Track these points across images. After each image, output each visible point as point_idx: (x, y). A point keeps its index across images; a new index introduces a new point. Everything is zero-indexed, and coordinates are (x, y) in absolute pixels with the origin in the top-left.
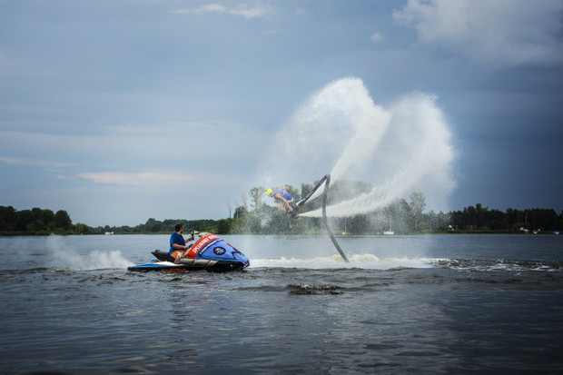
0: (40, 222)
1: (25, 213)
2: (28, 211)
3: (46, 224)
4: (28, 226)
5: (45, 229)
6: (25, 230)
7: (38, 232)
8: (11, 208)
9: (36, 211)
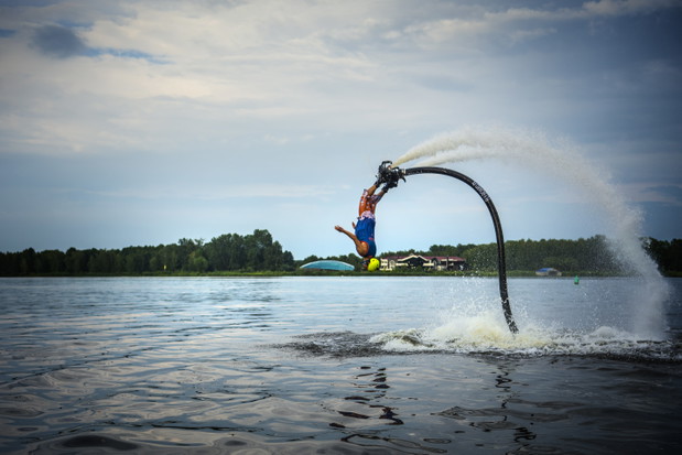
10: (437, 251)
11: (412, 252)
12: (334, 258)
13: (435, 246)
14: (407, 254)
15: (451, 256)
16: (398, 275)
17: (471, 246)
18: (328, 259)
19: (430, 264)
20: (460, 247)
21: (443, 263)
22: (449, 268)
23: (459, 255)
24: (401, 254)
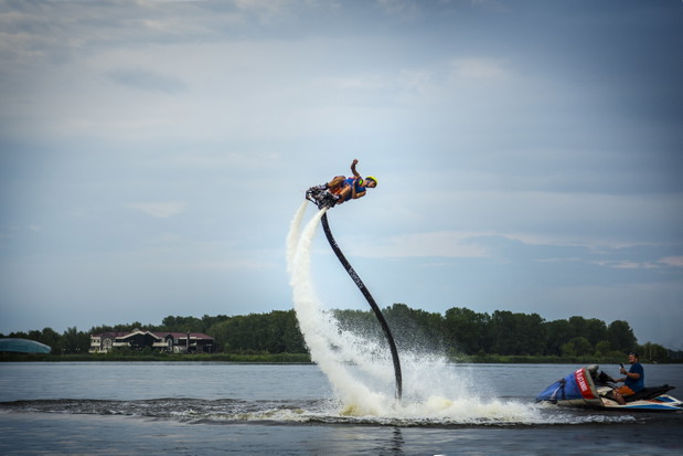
0: (584, 340)
1: (559, 326)
2: (563, 321)
3: (594, 343)
4: (565, 347)
5: (593, 353)
6: (559, 352)
7: (581, 358)
8: (535, 317)
9: (577, 321)
10: (173, 324)
11: (137, 326)
12: (21, 335)
13: (171, 318)
14: (129, 329)
15: (193, 331)
16: (117, 360)
17: (222, 318)
18: (12, 335)
19: (163, 344)
20: (207, 320)
21: (182, 343)
22: (191, 349)
23: (204, 332)
24: (121, 329)
